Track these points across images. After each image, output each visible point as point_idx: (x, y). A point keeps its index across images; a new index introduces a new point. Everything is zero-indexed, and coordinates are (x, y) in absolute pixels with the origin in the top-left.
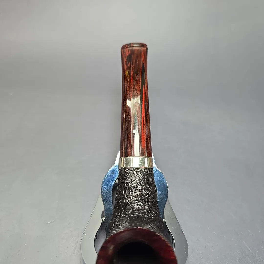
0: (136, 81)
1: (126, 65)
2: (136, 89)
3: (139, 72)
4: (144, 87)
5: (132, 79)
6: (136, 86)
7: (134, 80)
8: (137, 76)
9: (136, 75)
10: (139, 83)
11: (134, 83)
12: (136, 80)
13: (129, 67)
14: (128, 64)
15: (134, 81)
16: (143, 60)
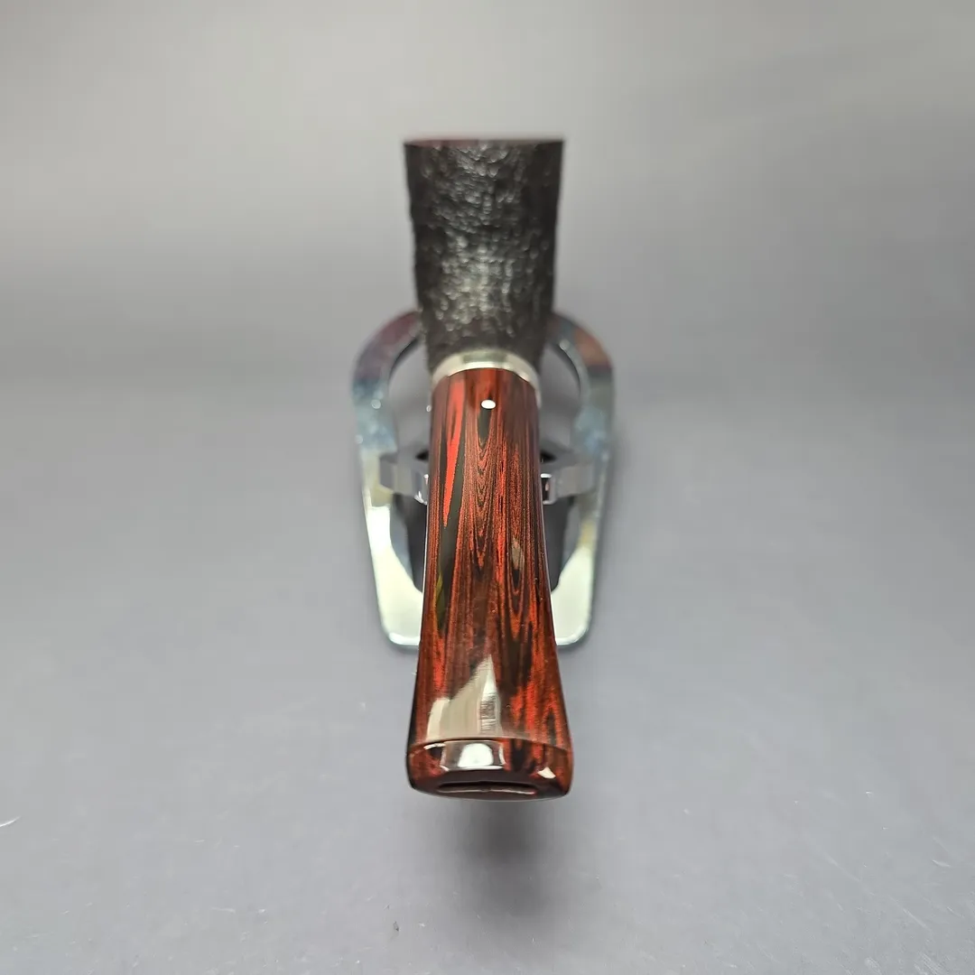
0: (481, 535)
1: (531, 626)
2: (481, 506)
3: (463, 579)
4: (445, 518)
5: (500, 546)
6: (481, 515)
7: (489, 539)
8: (477, 559)
9: (481, 562)
10: (465, 528)
11: (490, 527)
12: (480, 542)
13: (516, 612)
14: (521, 630)
15: (490, 533)
16: (438, 653)
